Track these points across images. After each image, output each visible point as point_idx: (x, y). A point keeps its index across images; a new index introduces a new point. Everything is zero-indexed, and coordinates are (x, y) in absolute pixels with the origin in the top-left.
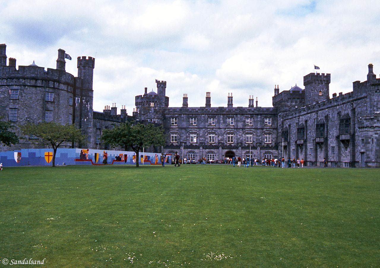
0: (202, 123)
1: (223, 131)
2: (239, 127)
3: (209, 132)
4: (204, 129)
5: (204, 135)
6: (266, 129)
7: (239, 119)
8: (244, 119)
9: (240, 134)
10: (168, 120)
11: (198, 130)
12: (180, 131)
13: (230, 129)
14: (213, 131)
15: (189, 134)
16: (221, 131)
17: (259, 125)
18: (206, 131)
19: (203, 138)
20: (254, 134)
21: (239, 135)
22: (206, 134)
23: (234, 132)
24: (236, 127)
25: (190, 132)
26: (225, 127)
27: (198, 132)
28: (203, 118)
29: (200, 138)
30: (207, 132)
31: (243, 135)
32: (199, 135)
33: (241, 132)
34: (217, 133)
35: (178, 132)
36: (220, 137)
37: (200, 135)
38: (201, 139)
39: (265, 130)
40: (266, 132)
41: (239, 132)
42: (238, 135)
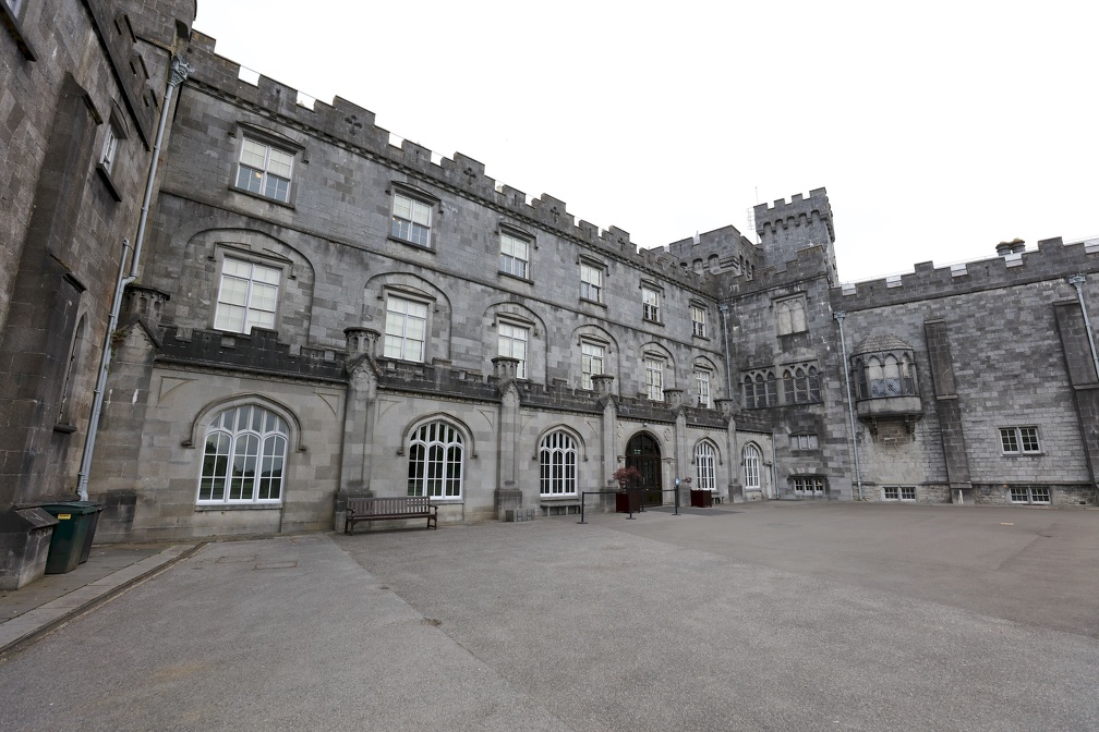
0: (468, 249)
1: (568, 322)
2: (622, 321)
3: (500, 309)
4: (479, 287)
5: (479, 323)
6: (700, 349)
7: (621, 283)
8: (637, 290)
9: (631, 353)
10: (214, 143)
11: (442, 282)
12: (308, 252)
13: (595, 322)
14: (523, 313)
15: (379, 298)
16: (561, 320)
17: (679, 329)
18: (488, 301)
19: (469, 343)
20: (671, 363)
21: (628, 358)
22: (489, 321)
23: (609, 339)
24: (612, 317)
25: (390, 280)
26: (574, 305)
27: (440, 298)
28: (470, 220)
29: (455, 340)
30: (492, 311)
31: (640, 360)
32: (450, 317)
33: (632, 343)
34: (539, 326)
35: (292, 256)
36: (556, 355)
37: (458, 319)
38: (460, 343)
39: (696, 352)
40: (698, 361)
41: (626, 341)
42: (623, 357)
